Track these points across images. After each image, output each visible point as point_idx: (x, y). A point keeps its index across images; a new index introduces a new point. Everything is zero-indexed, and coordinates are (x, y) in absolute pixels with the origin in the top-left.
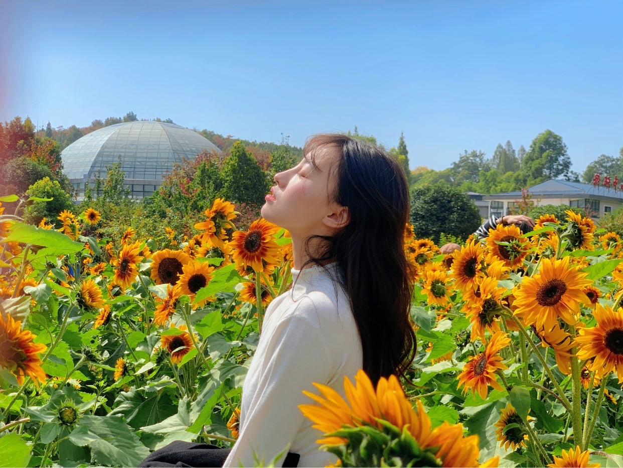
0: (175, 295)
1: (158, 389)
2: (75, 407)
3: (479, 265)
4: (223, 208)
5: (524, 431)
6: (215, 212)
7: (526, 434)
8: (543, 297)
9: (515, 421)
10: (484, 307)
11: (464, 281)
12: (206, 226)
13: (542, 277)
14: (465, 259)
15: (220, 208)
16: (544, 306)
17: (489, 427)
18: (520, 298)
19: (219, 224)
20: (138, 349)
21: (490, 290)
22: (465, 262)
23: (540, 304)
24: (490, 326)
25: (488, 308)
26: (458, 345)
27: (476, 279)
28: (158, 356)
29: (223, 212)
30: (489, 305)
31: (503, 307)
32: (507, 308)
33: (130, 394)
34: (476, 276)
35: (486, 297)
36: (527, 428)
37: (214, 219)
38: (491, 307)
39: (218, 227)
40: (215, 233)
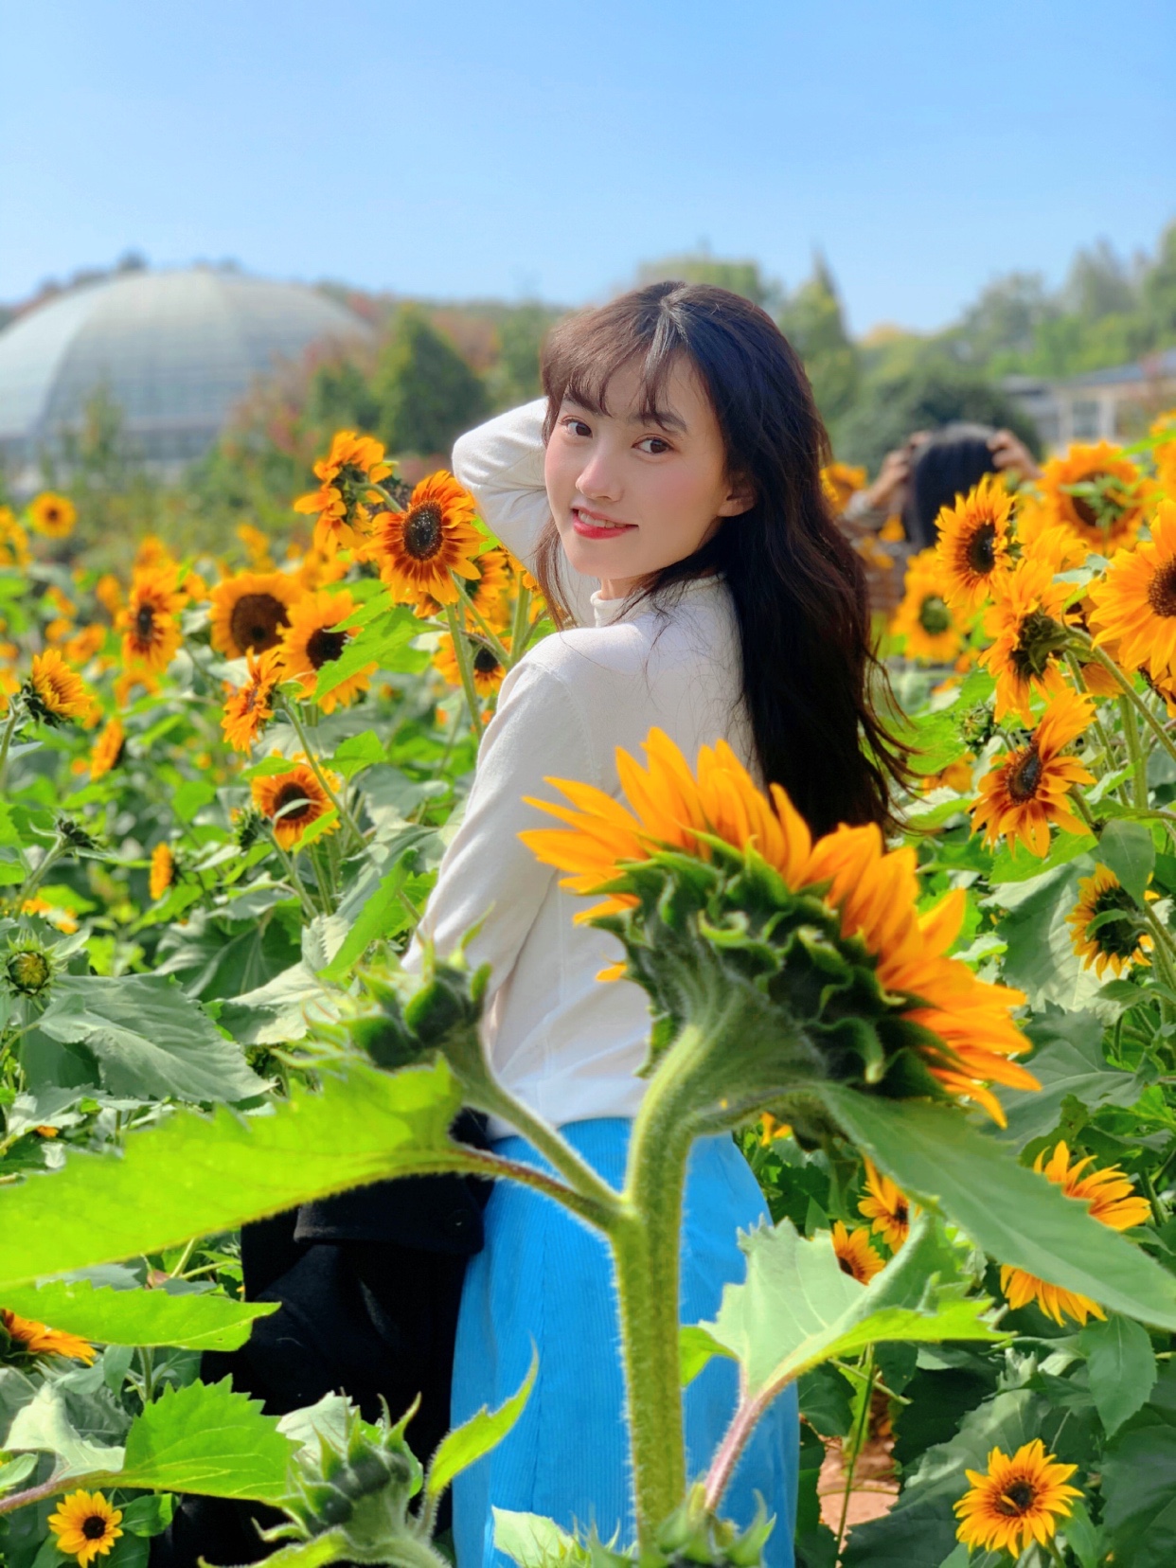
0: (268, 677)
1: (259, 910)
2: (44, 951)
3: (1001, 539)
4: (356, 454)
5: (1142, 926)
6: (339, 464)
7: (1145, 934)
8: (1164, 595)
9: (1115, 905)
10: (1021, 634)
11: (969, 583)
12: (321, 501)
13: (1159, 549)
14: (968, 528)
15: (349, 453)
16: (1167, 616)
17: (1058, 931)
18: (1106, 604)
19: (351, 493)
20: (200, 820)
21: (1032, 593)
22: (967, 536)
23: (1158, 613)
24: (1039, 678)
25: (1033, 636)
26: (968, 743)
27: (997, 574)
28: (241, 828)
29: (358, 465)
30: (1035, 629)
31: (1069, 631)
32: (1079, 631)
33: (193, 928)
34: (997, 567)
35: (1026, 608)
36: (1147, 920)
37: (337, 482)
38: (1040, 633)
39: (350, 501)
40: (345, 518)
